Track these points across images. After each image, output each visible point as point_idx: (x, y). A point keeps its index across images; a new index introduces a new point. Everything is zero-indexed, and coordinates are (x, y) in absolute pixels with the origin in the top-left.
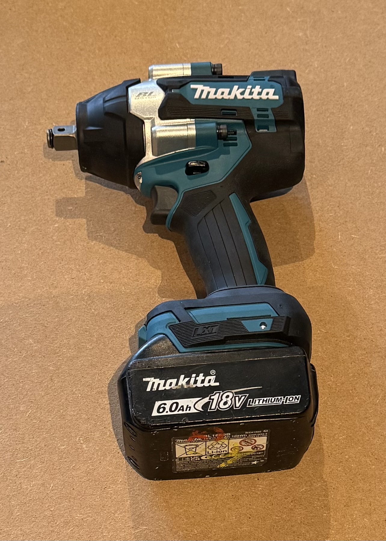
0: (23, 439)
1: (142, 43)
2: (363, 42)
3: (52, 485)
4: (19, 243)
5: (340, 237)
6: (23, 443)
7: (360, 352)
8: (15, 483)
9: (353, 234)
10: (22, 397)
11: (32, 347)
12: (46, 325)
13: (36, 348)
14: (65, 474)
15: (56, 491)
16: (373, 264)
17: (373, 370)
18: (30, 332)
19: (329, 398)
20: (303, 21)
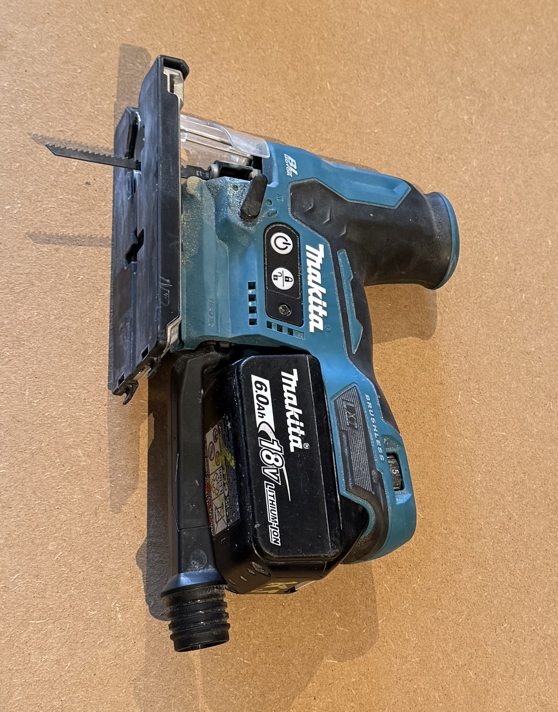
0: (44, 591)
1: (288, 68)
2: (528, 150)
3: (69, 665)
4: (89, 307)
5: (459, 397)
6: (43, 597)
7: (453, 552)
8: (23, 653)
9: (474, 397)
10: (54, 529)
11: (80, 461)
12: (103, 433)
13: (84, 463)
14: (88, 651)
15: (72, 674)
16: (487, 441)
17: (463, 578)
18: (81, 439)
19: (411, 606)
20: (471, 100)
